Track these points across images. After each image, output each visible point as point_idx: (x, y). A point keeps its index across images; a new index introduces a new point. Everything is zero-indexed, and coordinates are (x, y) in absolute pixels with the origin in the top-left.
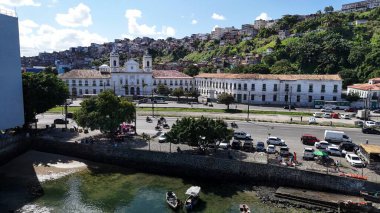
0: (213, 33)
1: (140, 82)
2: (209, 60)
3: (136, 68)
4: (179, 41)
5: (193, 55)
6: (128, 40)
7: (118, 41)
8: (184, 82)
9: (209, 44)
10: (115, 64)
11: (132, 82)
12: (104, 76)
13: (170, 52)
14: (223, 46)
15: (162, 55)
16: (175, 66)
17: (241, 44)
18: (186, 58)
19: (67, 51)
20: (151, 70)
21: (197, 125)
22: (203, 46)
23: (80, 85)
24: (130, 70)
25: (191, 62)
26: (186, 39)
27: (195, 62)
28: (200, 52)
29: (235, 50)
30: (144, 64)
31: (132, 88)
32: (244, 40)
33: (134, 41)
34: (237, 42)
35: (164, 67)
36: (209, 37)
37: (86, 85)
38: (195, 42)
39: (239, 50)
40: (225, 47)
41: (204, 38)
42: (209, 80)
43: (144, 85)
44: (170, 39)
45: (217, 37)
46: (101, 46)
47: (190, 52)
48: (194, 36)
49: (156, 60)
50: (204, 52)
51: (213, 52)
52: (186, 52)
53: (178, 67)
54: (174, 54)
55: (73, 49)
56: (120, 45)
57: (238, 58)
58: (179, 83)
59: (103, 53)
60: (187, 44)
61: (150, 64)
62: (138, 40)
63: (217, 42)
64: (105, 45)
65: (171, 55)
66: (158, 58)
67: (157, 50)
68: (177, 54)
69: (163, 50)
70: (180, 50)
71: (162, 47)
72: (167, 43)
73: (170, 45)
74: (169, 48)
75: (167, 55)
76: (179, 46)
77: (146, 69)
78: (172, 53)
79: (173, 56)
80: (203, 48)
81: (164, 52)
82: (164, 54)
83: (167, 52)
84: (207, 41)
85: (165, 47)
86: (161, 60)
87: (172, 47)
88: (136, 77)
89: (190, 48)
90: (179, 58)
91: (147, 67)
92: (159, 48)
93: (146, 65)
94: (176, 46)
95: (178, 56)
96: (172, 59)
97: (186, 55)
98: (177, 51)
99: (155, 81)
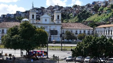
4: (83, 7)
5: (94, 17)
6: (43, 8)
8: (87, 32)
9: (107, 8)
10: (33, 17)
15: (69, 18)
18: (88, 19)
21: (98, 40)
22: (102, 10)
26: (89, 6)
28: (100, 14)
30: (55, 17)
33: (48, 8)
36: (106, 3)
41: (102, 5)
42: (107, 29)
44: (76, 6)
47: (92, 15)
48: (94, 3)
49: (64, 21)
50: (102, 15)
51: (110, 14)
52: (88, 15)
54: (79, 17)
55: (4, 16)
58: (82, 32)
60: (89, 9)
65: (76, 17)
66: (66, 20)
67: (66, 14)
68: (81, 17)
69: (70, 14)
70: (84, 14)
71: (70, 12)
72: (73, 9)
73: (75, 10)
74: (75, 12)
75: (73, 18)
76: (82, 11)
77: (57, 21)
78: (77, 16)
79: (78, 18)
80: (102, 12)
81: (71, 15)
82: (71, 17)
83: (74, 15)
84: (105, 6)
85: (72, 12)
86: (68, 21)
87: (77, 12)
88: (48, 27)
89: (92, 12)
90: (82, 20)
91: (57, 20)
92: (67, 13)
93: (57, 18)
94: (80, 11)
95: (82, 18)
96: (77, 20)
97: (88, 17)
98: (81, 14)
99: (63, 31)
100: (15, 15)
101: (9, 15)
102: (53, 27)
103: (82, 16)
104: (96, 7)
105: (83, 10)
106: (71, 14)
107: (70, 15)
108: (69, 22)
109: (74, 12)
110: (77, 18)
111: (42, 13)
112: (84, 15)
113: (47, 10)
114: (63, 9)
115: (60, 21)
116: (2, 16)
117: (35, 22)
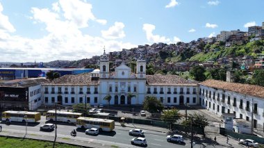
0: (218, 36)
1: (132, 89)
2: (215, 60)
3: (128, 74)
4: (187, 45)
5: (199, 56)
6: (148, 45)
7: (140, 47)
8: (185, 91)
9: (214, 46)
10: (105, 69)
13: (178, 54)
14: (229, 47)
15: (172, 56)
17: (248, 45)
18: (192, 59)
20: (145, 76)
22: (208, 47)
23: (66, 93)
24: (120, 76)
25: (197, 62)
26: (193, 43)
27: (201, 62)
28: (206, 53)
29: (243, 50)
30: (138, 69)
31: (123, 97)
32: (252, 41)
33: (152, 46)
34: (245, 43)
36: (214, 40)
37: (73, 93)
38: (202, 45)
39: (247, 51)
40: (231, 48)
41: (209, 41)
44: (179, 43)
45: (222, 39)
46: (128, 50)
47: (196, 53)
48: (200, 40)
49: (167, 60)
50: (209, 53)
51: (219, 53)
52: (192, 54)
54: (182, 55)
56: (141, 49)
57: (248, 58)
58: (178, 91)
59: (129, 56)
60: (194, 46)
61: (144, 69)
62: (155, 46)
63: (222, 44)
65: (179, 56)
67: (168, 52)
71: (173, 50)
72: (177, 47)
73: (179, 48)
75: (176, 56)
76: (186, 48)
77: (140, 74)
79: (181, 57)
80: (209, 50)
81: (174, 53)
82: (174, 55)
83: (176, 53)
84: (213, 43)
85: (175, 50)
87: (181, 50)
88: (127, 84)
89: (197, 49)
90: (186, 59)
91: (140, 72)
92: (170, 51)
93: (140, 70)
94: (184, 49)
95: (185, 57)
96: (180, 59)
97: (192, 56)
98: (184, 53)
99: (149, 89)
100: (120, 52)
101: (116, 53)
102: (133, 83)
104: (201, 45)
108: (171, 61)
109: (177, 50)
112: (188, 53)
117: (107, 76)
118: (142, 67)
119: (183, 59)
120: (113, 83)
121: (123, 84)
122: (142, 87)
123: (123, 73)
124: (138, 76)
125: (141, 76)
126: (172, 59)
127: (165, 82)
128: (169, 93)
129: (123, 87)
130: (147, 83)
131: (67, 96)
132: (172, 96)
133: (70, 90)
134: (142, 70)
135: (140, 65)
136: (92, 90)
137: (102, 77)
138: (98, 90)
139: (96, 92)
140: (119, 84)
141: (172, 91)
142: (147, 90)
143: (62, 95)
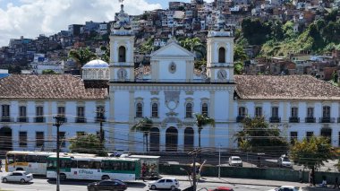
1: (197, 111)
3: (184, 70)
4: (327, 1)
10: (123, 57)
11: (172, 111)
12: (92, 93)
13: (302, 28)
15: (281, 36)
16: (315, 63)
19: (63, 33)
20: (230, 75)
23: (23, 120)
24: (164, 74)
30: (212, 56)
31: (172, 131)
33: (214, 4)
35: (284, 68)
37: (40, 120)
43: (202, 123)
49: (266, 48)
53: (321, 67)
54: (314, 33)
55: (76, 27)
56: (179, 14)
58: (318, 114)
61: (229, 57)
64: (145, 17)
65: (305, 35)
66: (271, 45)
67: (270, 24)
68: (321, 33)
69: (284, 23)
70: (330, 22)
71: (284, 16)
72: (295, 8)
73: (303, 10)
74: (301, 18)
75: (296, 37)
76: (326, 12)
77: (217, 70)
78: (308, 31)
79: (310, 38)
81: (288, 28)
82: (288, 32)
83: (296, 27)
85: (291, 17)
86: (279, 48)
87: (309, 16)
88: (183, 96)
90: (325, 44)
91: (219, 65)
92: (274, 20)
93: (217, 60)
94: (318, 13)
95: (324, 39)
96: (306, 45)
98: (321, 25)
99: (242, 110)
102: (199, 95)
103: (325, 31)
105: (329, 10)
106: (289, 23)
107: (284, 27)
108: (281, 51)
109: (298, 16)
110: (308, 36)
111: (194, 20)
112: (331, 25)
113: (211, 9)
114: (262, 7)
115: (227, 70)
116: (72, 29)
117: (130, 74)
118: (222, 51)
119: (317, 46)
120: (145, 95)
121: (173, 96)
122: (222, 104)
123: (173, 68)
124: (212, 74)
125: (222, 75)
126: (282, 45)
127: (282, 92)
128: (294, 119)
129: (172, 104)
130: (235, 94)
131: (24, 127)
132: (302, 129)
133: (31, 113)
134: (222, 59)
135: (217, 47)
136: (91, 112)
137: (116, 78)
138: (107, 115)
139: (100, 118)
140: (161, 96)
141: (302, 114)
142: (236, 114)
143: (10, 125)
